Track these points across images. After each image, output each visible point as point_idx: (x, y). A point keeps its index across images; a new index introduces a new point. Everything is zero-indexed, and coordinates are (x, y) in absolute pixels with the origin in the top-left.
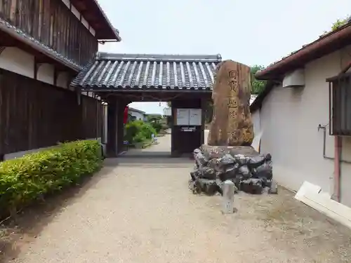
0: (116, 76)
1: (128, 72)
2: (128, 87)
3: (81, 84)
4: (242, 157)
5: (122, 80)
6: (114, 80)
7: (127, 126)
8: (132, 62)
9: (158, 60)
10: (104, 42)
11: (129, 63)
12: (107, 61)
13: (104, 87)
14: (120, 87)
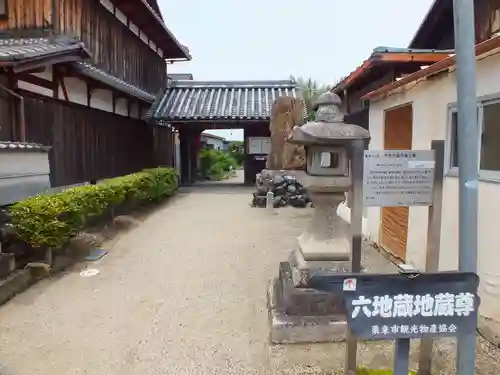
0: (187, 107)
1: (199, 102)
2: (199, 118)
3: (156, 115)
4: (289, 178)
5: (194, 111)
6: (186, 111)
7: (201, 156)
8: (203, 89)
9: (230, 87)
10: (172, 62)
11: (200, 91)
12: (177, 89)
13: (176, 118)
14: (192, 118)
